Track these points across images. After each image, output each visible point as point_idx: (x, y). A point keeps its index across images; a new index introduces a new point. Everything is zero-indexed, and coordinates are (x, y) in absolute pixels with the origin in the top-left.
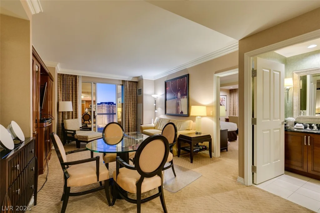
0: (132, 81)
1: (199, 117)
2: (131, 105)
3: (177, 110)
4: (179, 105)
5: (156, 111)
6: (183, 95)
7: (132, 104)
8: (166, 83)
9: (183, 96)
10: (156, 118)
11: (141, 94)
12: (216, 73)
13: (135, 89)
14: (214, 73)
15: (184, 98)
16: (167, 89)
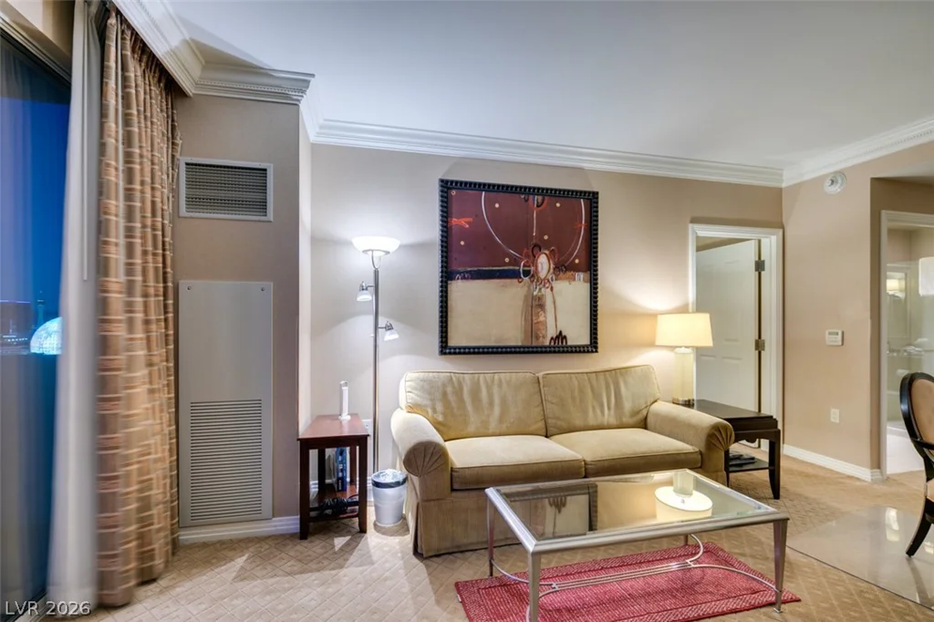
1: (683, 350)
3: (533, 328)
4: (542, 307)
9: (569, 274)
15: (574, 280)
16: (454, 221)
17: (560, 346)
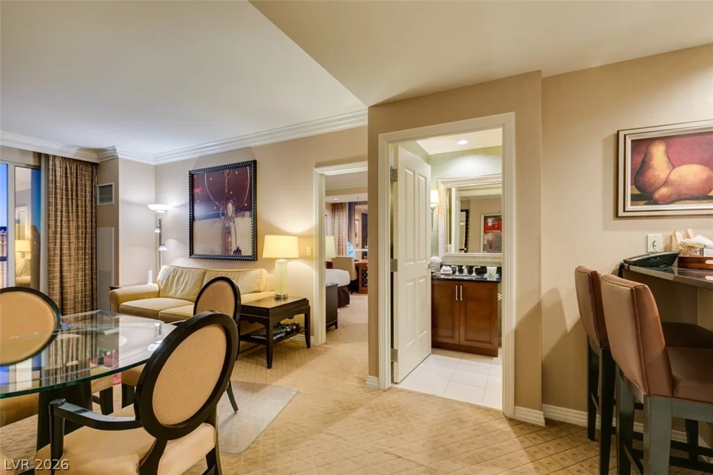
0: (74, 160)
1: (282, 261)
2: (73, 230)
3: (226, 245)
4: (229, 233)
5: (162, 249)
6: (240, 210)
7: (78, 227)
8: (192, 176)
9: (242, 213)
10: (164, 268)
11: (111, 199)
12: (318, 165)
13: (88, 183)
14: (315, 164)
15: (244, 216)
16: (195, 190)
17: (237, 257)
